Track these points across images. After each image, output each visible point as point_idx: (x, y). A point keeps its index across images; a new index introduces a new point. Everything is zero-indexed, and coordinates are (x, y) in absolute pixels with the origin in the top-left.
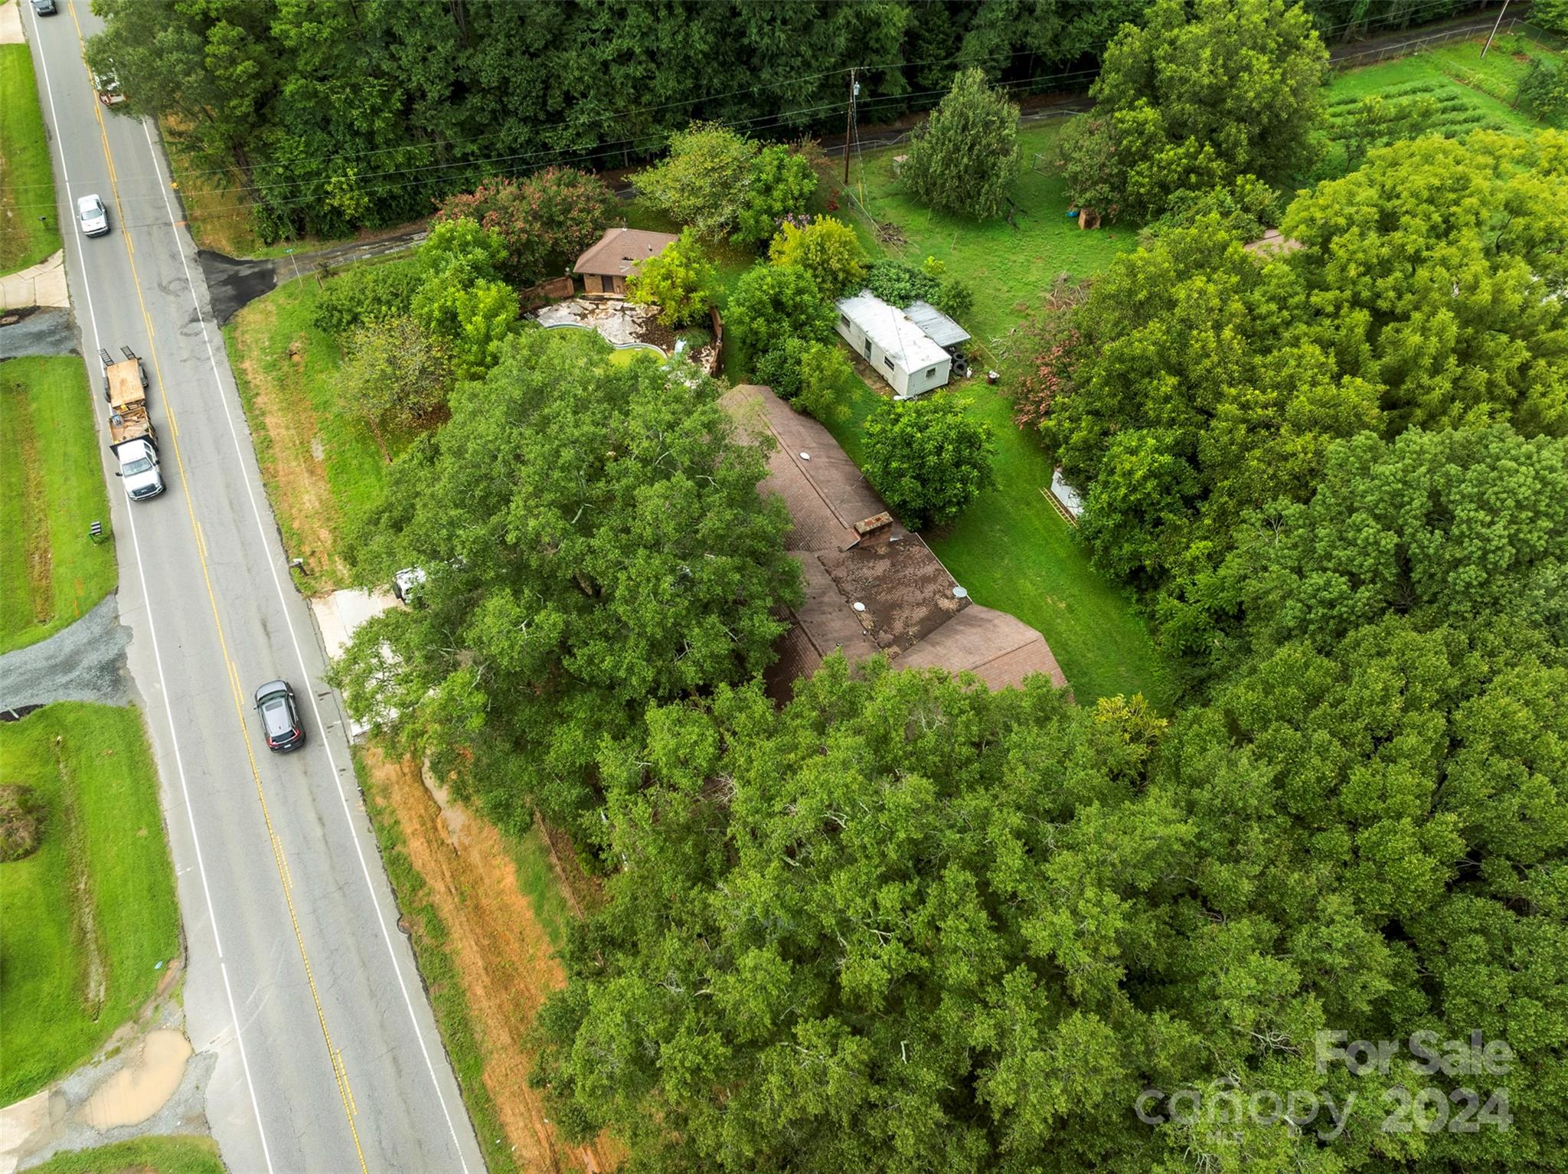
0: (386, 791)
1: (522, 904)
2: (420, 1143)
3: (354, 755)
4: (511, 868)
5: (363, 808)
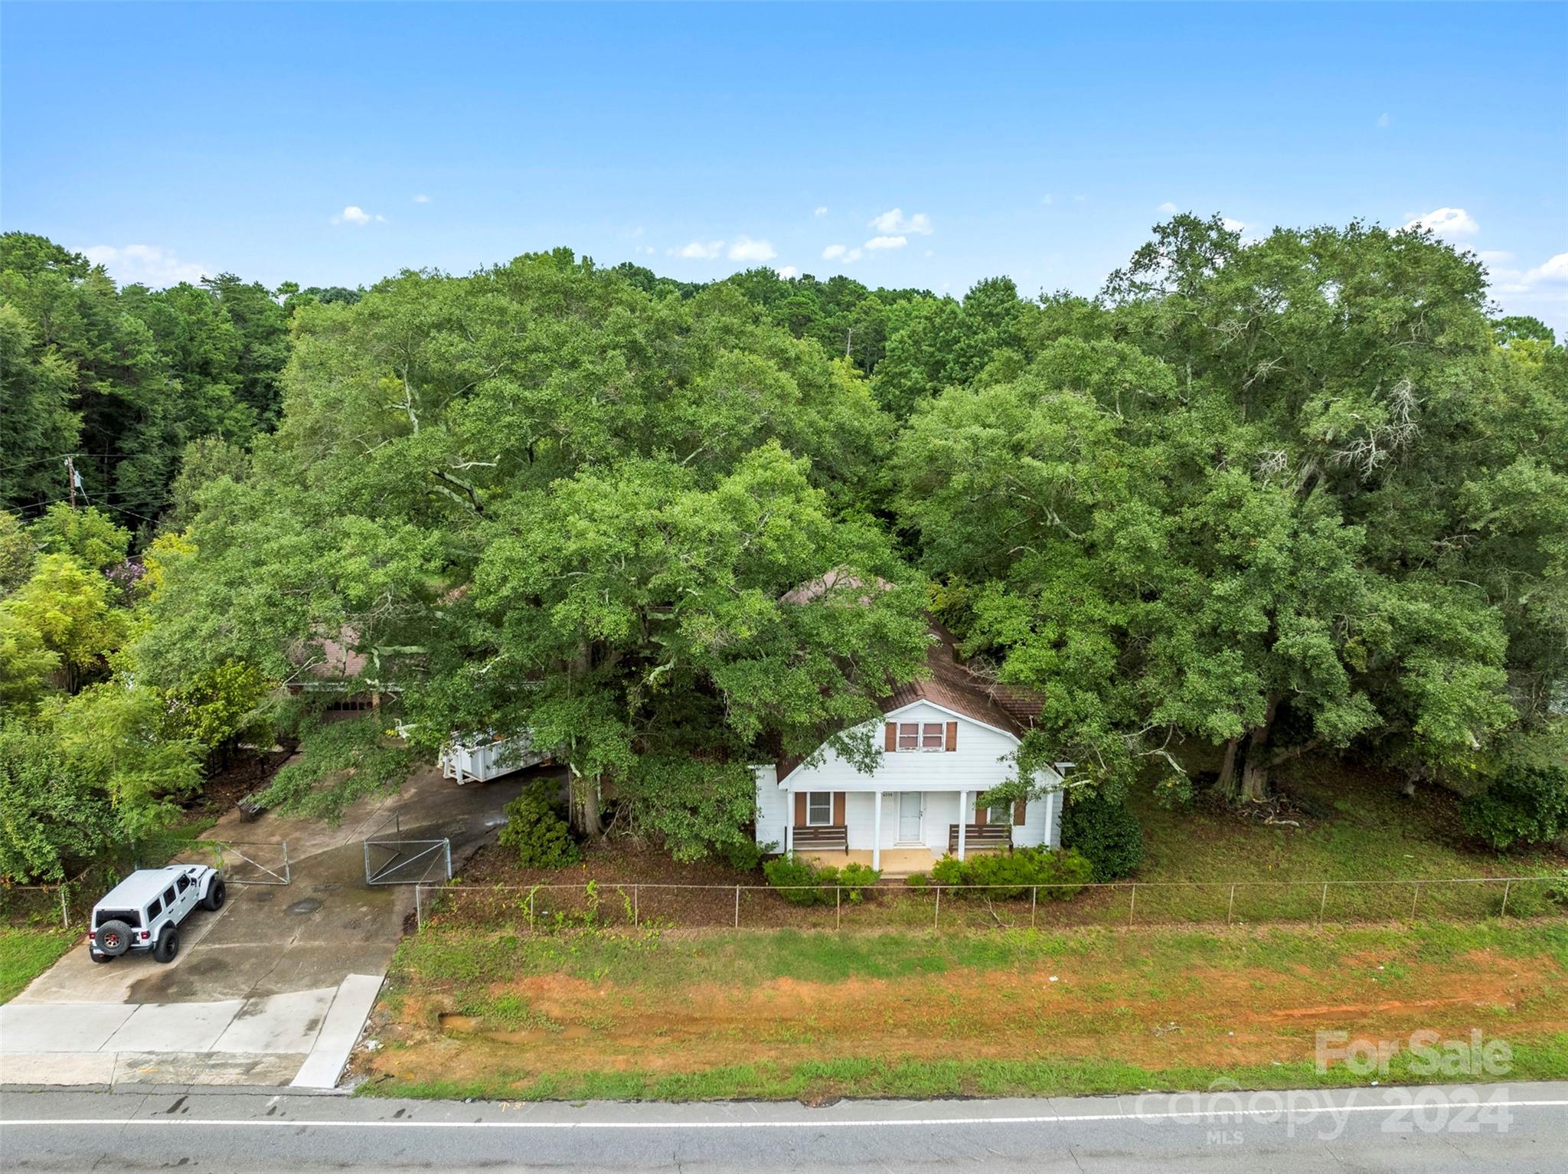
0: (508, 1074)
1: (855, 988)
2: (1264, 1152)
3: (386, 1095)
4: (786, 984)
5: (518, 1105)
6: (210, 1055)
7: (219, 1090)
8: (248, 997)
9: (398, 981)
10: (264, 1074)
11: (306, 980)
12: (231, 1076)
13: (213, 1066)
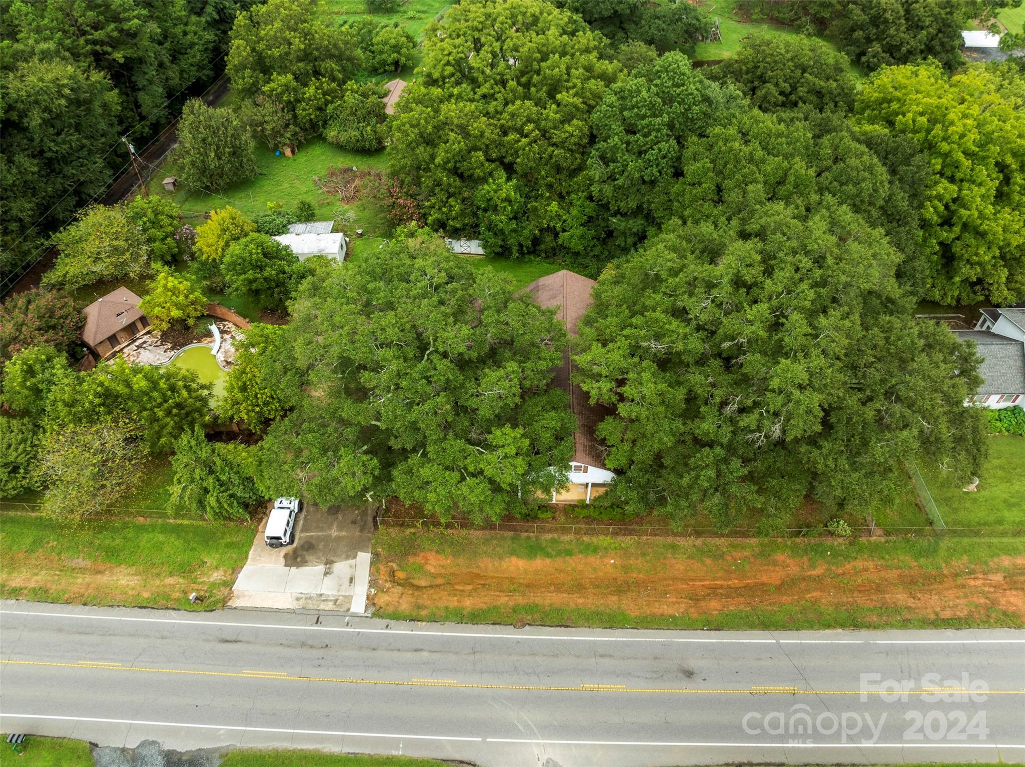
0: (419, 607)
1: (539, 563)
2: (655, 658)
3: (381, 617)
4: (514, 560)
5: (424, 623)
6: (321, 595)
7: (329, 613)
8: (326, 564)
9: (376, 555)
10: (340, 605)
11: (344, 556)
12: (330, 606)
13: (324, 601)
